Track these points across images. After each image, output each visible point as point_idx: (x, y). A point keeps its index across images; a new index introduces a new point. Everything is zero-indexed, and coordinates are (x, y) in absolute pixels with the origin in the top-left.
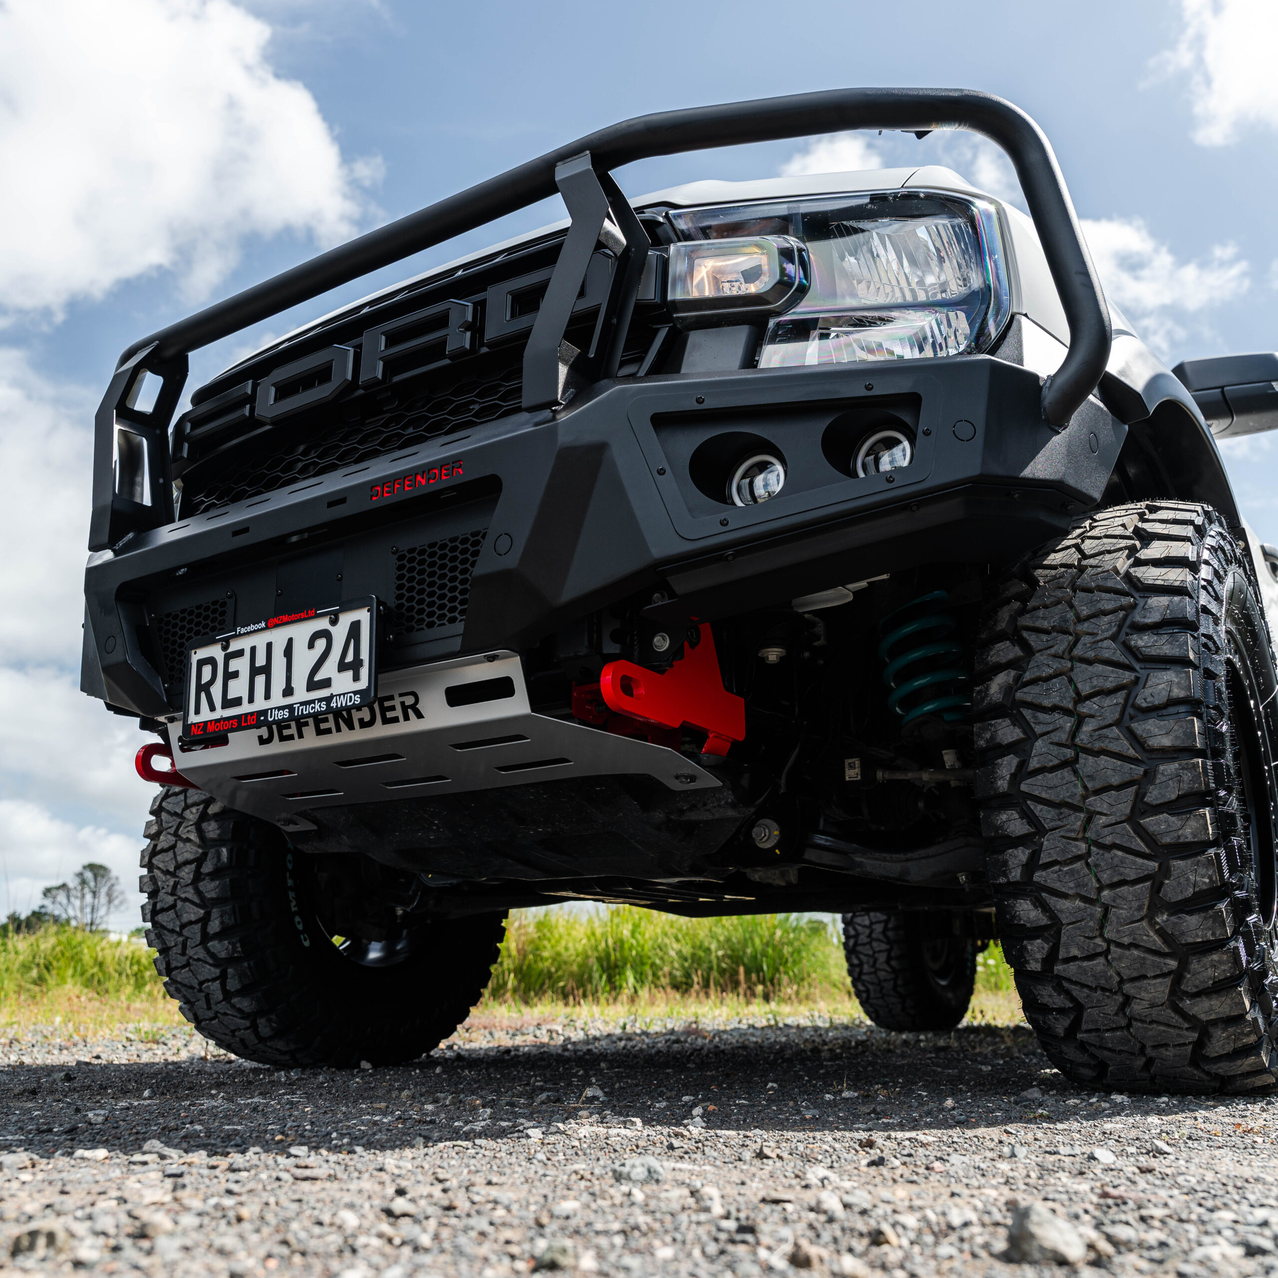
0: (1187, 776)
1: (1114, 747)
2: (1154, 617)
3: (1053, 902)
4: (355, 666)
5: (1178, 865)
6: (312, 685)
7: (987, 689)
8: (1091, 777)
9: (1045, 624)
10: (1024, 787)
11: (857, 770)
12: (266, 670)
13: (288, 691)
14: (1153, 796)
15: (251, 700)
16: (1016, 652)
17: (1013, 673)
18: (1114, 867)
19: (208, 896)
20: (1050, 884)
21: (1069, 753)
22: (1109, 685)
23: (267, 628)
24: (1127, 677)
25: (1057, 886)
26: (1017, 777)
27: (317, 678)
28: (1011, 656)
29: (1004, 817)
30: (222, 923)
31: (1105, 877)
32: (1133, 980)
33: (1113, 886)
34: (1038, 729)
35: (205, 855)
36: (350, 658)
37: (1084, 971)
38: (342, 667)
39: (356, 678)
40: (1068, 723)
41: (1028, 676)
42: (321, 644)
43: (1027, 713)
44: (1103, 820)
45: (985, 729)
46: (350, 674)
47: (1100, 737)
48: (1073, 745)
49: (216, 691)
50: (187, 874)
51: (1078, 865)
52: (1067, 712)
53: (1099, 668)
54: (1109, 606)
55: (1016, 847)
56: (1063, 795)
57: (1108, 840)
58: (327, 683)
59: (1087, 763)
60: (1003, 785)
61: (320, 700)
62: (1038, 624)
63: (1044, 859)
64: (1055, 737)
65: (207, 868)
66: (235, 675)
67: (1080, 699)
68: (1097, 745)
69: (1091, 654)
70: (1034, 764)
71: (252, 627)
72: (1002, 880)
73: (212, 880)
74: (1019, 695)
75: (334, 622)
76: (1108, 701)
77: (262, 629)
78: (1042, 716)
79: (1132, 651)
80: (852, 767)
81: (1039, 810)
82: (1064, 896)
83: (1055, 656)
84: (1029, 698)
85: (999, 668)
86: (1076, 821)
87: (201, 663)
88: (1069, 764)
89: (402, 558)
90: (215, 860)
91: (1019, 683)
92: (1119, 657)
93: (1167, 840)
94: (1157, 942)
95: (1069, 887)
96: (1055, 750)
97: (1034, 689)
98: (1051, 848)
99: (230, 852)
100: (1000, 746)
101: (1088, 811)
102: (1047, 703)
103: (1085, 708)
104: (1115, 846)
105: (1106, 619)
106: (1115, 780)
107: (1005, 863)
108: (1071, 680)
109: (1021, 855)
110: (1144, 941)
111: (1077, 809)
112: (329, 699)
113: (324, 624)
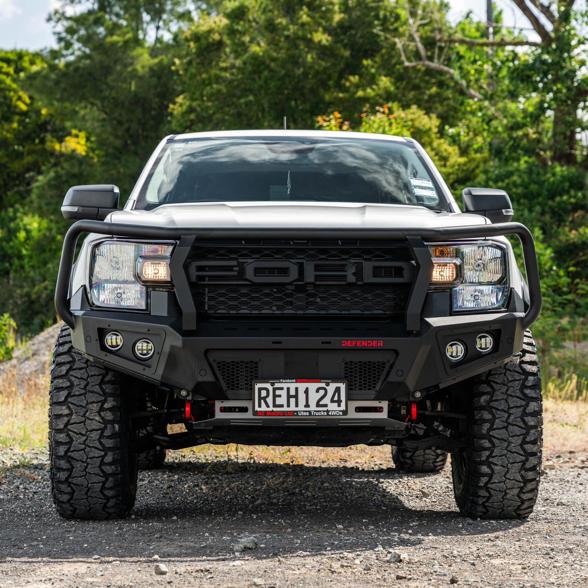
0: (537, 434)
1: (519, 424)
2: (530, 384)
3: (494, 467)
4: (339, 402)
5: (531, 458)
6: (318, 405)
7: (480, 400)
8: (512, 432)
9: (498, 381)
10: (491, 433)
12: (296, 396)
13: (307, 405)
14: (528, 439)
15: (288, 406)
16: (489, 389)
17: (489, 396)
18: (514, 458)
19: (107, 446)
20: (494, 462)
21: (506, 424)
22: (519, 405)
23: (296, 382)
24: (524, 403)
25: (496, 463)
26: (489, 430)
27: (321, 403)
28: (488, 390)
29: (483, 441)
30: (113, 458)
31: (511, 461)
32: (510, 489)
33: (512, 463)
34: (497, 416)
35: (105, 428)
36: (336, 398)
37: (497, 486)
38: (332, 401)
39: (339, 406)
40: (506, 415)
41: (494, 398)
42: (322, 392)
43: (494, 410)
44: (513, 445)
45: (479, 413)
46: (336, 404)
47: (515, 421)
48: (506, 422)
49: (270, 400)
50: (95, 435)
51: (504, 457)
52: (505, 411)
53: (515, 399)
54: (518, 378)
55: (485, 450)
56: (503, 436)
57: (513, 451)
58: (326, 406)
59: (511, 428)
60: (484, 432)
61: (324, 411)
62: (496, 380)
63: (494, 455)
64: (503, 419)
65: (107, 433)
66: (280, 396)
67: (510, 408)
68: (514, 423)
69: (513, 394)
70: (495, 426)
71: (288, 381)
72: (478, 460)
73: (111, 439)
74: (491, 404)
75: (327, 385)
76: (518, 410)
77: (294, 382)
78: (498, 412)
79: (525, 395)
81: (495, 441)
82: (496, 465)
83: (502, 393)
84: (494, 406)
85: (484, 394)
86: (505, 444)
87: (260, 389)
88: (506, 428)
89: (346, 364)
90: (112, 430)
91: (491, 400)
92: (521, 396)
93: (529, 451)
94: (520, 479)
95: (500, 463)
96: (502, 423)
97: (496, 403)
98: (496, 452)
99: (119, 427)
100: (484, 419)
101: (509, 442)
102: (500, 408)
103: (511, 411)
104: (515, 452)
105: (517, 382)
106: (518, 434)
107: (481, 455)
108: (506, 401)
109: (487, 453)
110: (517, 479)
111: (505, 441)
112: (328, 411)
113: (323, 385)
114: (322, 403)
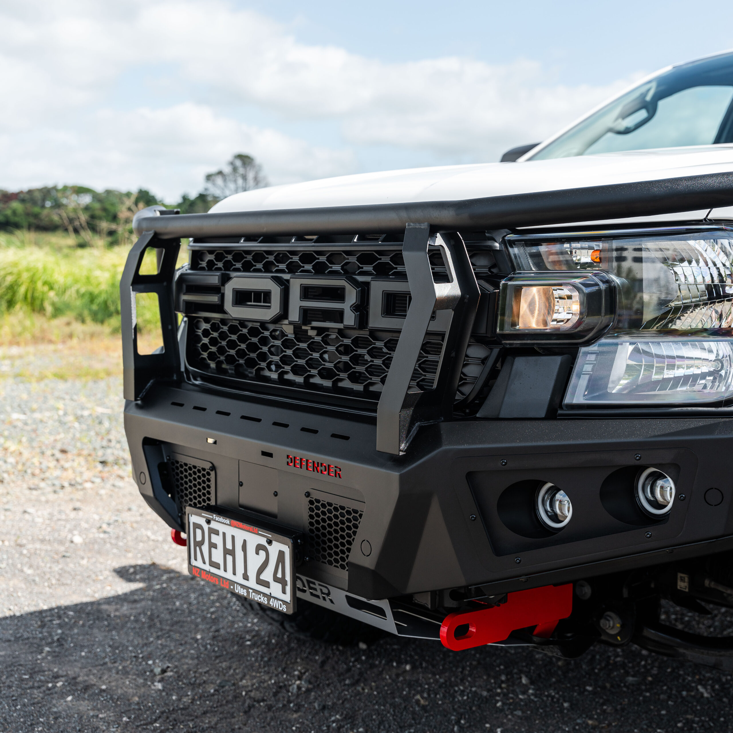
4: (283, 583)
6: (259, 580)
11: (686, 584)
12: (232, 552)
13: (246, 576)
15: (225, 570)
23: (231, 525)
36: (279, 575)
38: (276, 579)
39: (284, 592)
42: (263, 554)
46: (280, 586)
49: (205, 551)
58: (266, 584)
61: (265, 595)
66: (215, 546)
71: (222, 519)
75: (270, 542)
77: (227, 524)
80: (682, 580)
87: (195, 525)
89: (312, 503)
112: (269, 597)
113: (263, 541)
114: (263, 577)
